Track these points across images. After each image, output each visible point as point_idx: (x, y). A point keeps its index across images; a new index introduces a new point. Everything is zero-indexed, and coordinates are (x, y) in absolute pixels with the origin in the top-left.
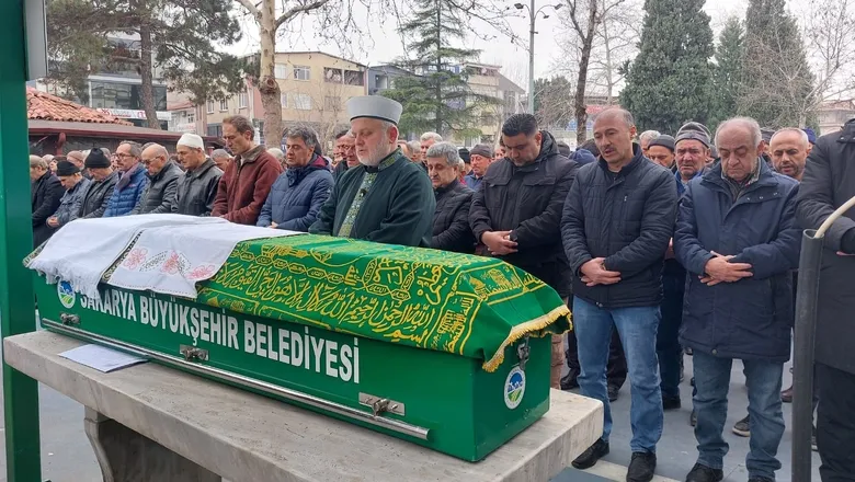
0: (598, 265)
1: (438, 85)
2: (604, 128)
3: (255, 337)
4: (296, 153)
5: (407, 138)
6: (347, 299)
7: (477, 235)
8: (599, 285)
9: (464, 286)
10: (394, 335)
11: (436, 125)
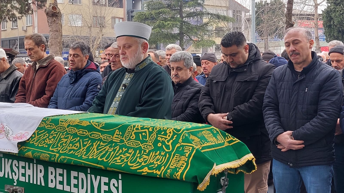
0: (288, 136)
1: (181, 7)
2: (292, 39)
3: (55, 177)
4: (76, 59)
5: (157, 48)
6: (114, 150)
7: (204, 116)
8: (290, 151)
9: (186, 140)
10: (144, 170)
11: (179, 38)
